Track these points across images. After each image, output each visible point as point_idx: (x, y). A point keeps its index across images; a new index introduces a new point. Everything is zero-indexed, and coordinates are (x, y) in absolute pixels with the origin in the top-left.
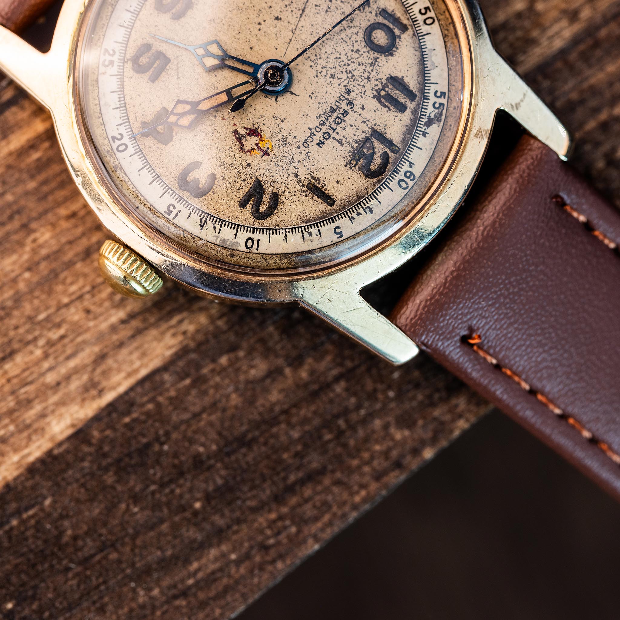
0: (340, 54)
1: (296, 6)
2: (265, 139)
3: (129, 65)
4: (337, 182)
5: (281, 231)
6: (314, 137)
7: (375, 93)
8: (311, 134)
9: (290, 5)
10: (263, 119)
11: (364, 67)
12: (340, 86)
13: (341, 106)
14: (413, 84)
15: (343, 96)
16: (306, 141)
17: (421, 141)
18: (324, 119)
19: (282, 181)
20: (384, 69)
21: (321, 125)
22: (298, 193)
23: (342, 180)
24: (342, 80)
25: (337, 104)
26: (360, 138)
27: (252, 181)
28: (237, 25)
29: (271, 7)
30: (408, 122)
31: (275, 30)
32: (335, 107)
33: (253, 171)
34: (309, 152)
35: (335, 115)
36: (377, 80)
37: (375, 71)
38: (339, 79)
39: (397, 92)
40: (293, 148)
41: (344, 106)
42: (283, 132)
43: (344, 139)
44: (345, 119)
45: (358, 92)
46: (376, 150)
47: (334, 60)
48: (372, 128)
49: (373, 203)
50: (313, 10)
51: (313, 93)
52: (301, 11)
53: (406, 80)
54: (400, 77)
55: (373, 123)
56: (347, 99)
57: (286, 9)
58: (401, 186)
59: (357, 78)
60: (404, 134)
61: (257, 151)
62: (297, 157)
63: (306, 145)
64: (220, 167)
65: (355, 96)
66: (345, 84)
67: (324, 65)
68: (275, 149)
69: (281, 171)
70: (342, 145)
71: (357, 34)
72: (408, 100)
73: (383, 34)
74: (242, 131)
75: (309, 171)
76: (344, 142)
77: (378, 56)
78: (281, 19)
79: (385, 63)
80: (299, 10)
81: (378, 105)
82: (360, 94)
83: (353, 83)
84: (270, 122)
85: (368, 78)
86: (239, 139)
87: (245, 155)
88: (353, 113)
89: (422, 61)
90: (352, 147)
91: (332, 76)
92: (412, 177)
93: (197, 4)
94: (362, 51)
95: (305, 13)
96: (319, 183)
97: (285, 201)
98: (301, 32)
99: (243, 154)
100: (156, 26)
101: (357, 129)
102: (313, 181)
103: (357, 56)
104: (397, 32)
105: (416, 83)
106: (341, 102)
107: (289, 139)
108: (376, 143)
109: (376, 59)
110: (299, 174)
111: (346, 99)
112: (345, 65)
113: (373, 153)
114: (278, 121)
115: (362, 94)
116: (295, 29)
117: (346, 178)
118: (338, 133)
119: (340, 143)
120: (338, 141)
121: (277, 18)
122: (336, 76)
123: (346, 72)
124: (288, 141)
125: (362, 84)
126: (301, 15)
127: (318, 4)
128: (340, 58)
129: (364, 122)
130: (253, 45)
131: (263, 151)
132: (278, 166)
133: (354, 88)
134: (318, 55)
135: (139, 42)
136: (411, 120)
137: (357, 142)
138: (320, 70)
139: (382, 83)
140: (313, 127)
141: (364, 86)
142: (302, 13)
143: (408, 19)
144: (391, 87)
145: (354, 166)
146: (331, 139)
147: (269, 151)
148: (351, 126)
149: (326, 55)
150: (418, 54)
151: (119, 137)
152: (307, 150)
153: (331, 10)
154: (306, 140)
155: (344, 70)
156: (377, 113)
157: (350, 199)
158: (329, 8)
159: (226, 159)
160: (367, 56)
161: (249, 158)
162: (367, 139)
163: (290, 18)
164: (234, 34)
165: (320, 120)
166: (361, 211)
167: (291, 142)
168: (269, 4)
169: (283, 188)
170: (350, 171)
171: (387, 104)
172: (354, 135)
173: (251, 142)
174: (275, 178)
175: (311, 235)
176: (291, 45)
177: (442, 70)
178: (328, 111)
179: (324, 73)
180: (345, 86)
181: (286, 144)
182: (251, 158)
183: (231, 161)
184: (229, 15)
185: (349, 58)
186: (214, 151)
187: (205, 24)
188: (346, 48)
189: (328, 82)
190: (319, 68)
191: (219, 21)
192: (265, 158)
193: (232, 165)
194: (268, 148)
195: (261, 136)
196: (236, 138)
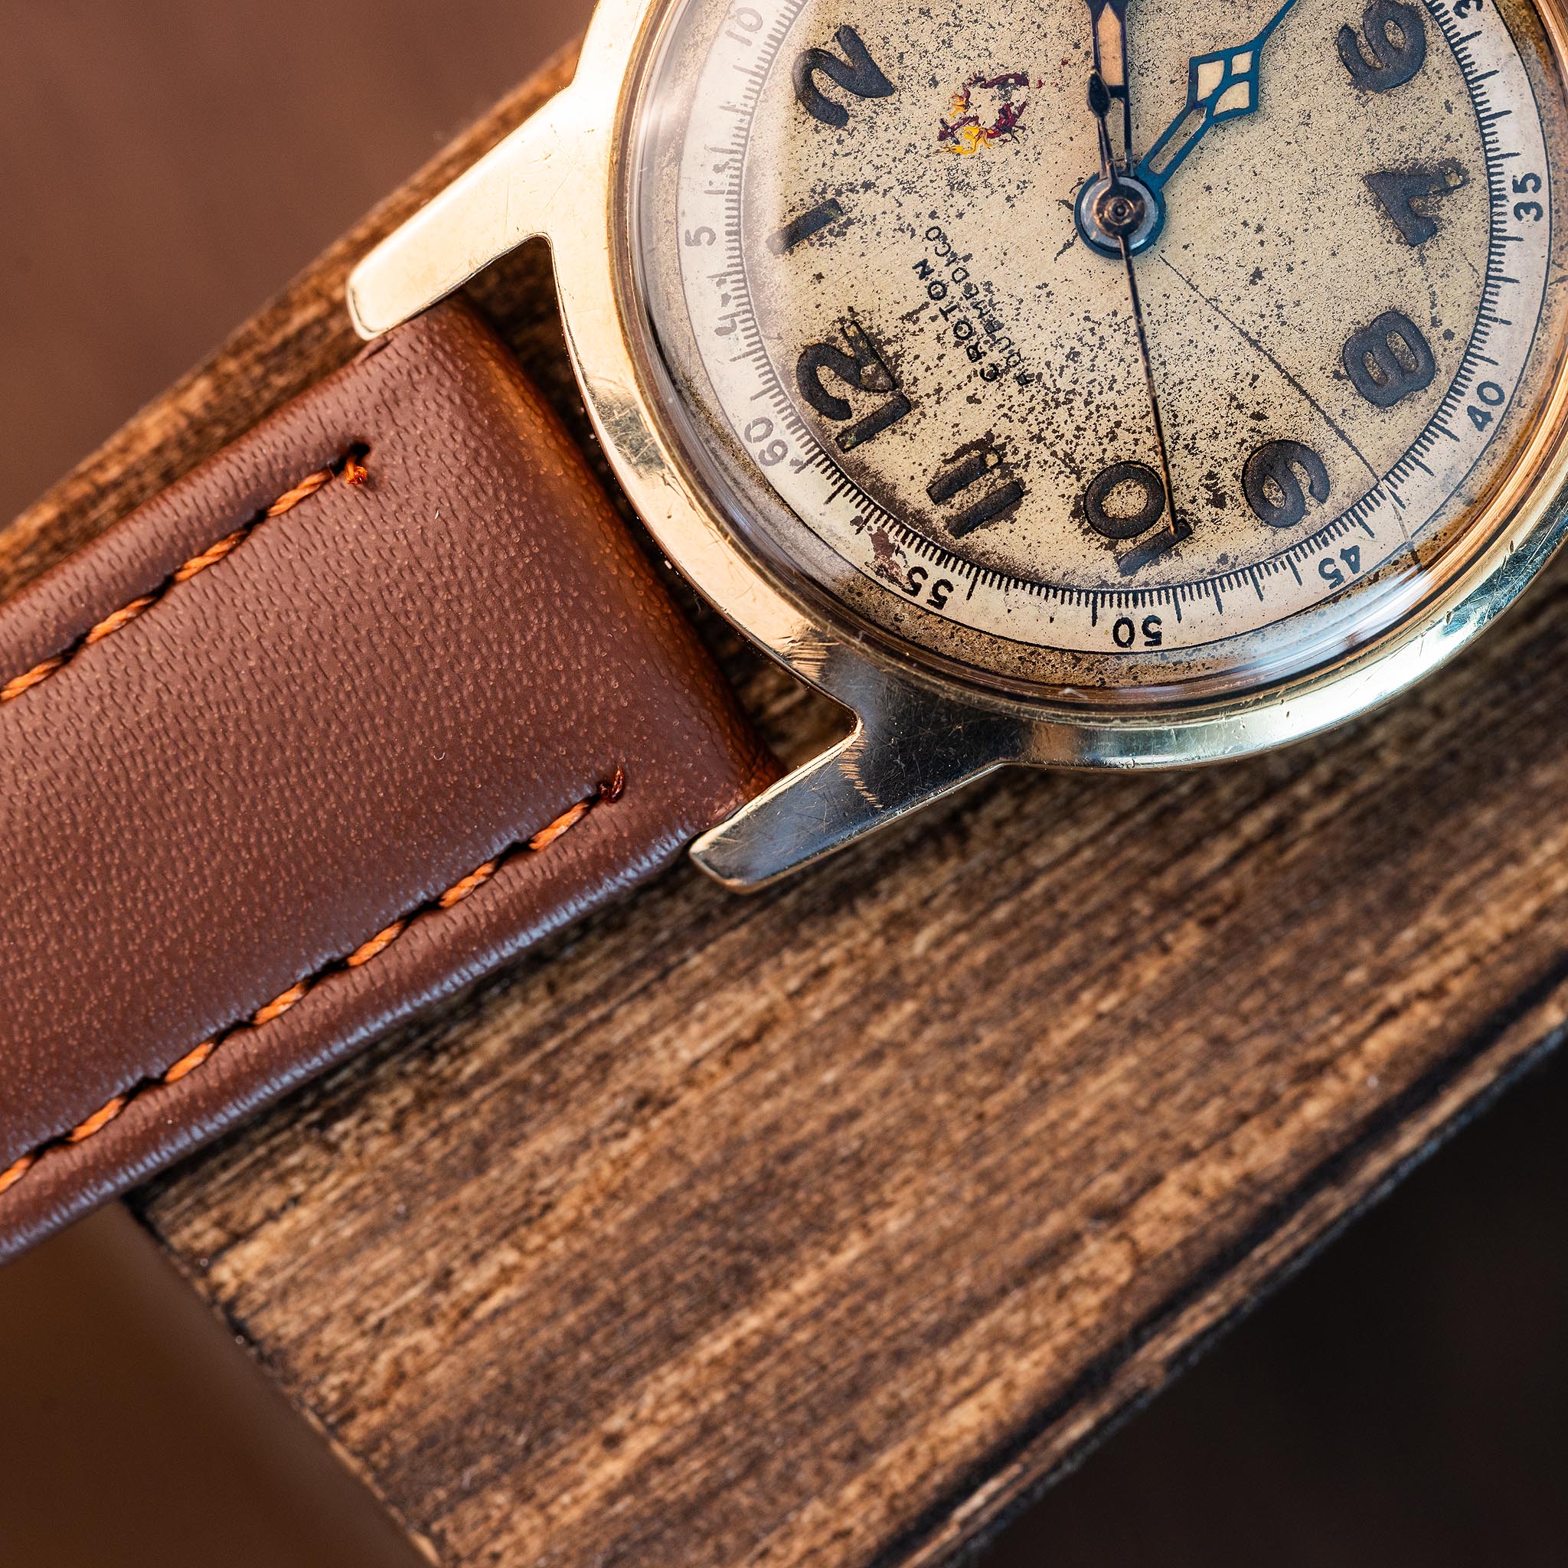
0: (1119, 392)
1: (1271, 329)
2: (981, 142)
4: (819, 277)
5: (751, 103)
6: (944, 260)
7: (998, 442)
8: (954, 255)
9: (1279, 316)
10: (1031, 157)
11: (1069, 436)
12: (1043, 365)
13: (996, 349)
14: (987, 539)
15: (1016, 364)
16: (942, 237)
17: (846, 508)
18: (980, 297)
19: (868, 148)
20: (1047, 484)
21: (968, 287)
22: (825, 175)
23: (820, 288)
24: (1056, 374)
25: (1005, 342)
26: (905, 368)
27: (893, 77)
28: (1274, 175)
29: (1290, 269)
30: (901, 495)
31: (1232, 261)
32: (998, 334)
33: (915, 88)
34: (913, 235)
35: (979, 328)
36: (1027, 456)
37: (1051, 459)
38: (1062, 368)
39: (982, 495)
40: (937, 202)
41: (994, 356)
42: (981, 192)
43: (916, 328)
44: (962, 349)
45: (1014, 401)
46: (862, 395)
47: (1110, 373)
48: (917, 404)
49: (740, 342)
50: (1248, 367)
51: (1049, 294)
52: (1255, 337)
53: (1004, 526)
54: (1016, 514)
55: (930, 412)
56: (1006, 371)
57: (1272, 304)
58: (756, 423)
59: (1049, 413)
60: (876, 475)
61: (960, 114)
62: (911, 202)
63: (932, 235)
65: (1008, 392)
66: (1046, 378)
67: (1106, 345)
68: (948, 158)
69: (892, 154)
70: (902, 318)
72: (953, 512)
73: (1131, 512)
74: (1018, 95)
75: (868, 220)
76: (909, 326)
77: (1083, 481)
78: (1253, 282)
79: (1062, 490)
80: (1259, 334)
81: (966, 439)
82: (1008, 405)
83: (1040, 397)
85: (1040, 439)
86: (1002, 82)
87: (960, 82)
88: (969, 370)
89: (1034, 582)
90: (889, 342)
91: (1073, 355)
92: (768, 457)
93: (1358, 97)
94: (1109, 448)
95: (1247, 345)
96: (831, 232)
97: (818, 137)
98: (1205, 320)
99: (964, 78)
101: (928, 369)
102: (843, 219)
103: (1102, 432)
104: (1125, 545)
105: (988, 548)
106: (1006, 353)
107: (960, 200)
108: (878, 401)
109: (1078, 473)
110: (870, 193)
111: (1008, 366)
112: (1090, 393)
113: (858, 384)
114: (1012, 190)
115: (1005, 410)
116: (1217, 309)
117: (822, 300)
118: (934, 319)
119: (909, 317)
120: (916, 312)
121: (1257, 275)
122: (1070, 363)
123: (1073, 391)
124: (958, 195)
125: (1031, 417)
126: (1245, 334)
127: (1257, 383)
128: (1111, 388)
129: (938, 391)
130: (1215, 196)
131: (953, 129)
132: (907, 152)
133: (1028, 396)
136: (904, 503)
137: (897, 356)
138: (1100, 331)
139: (1017, 466)
140: (970, 266)
141: (1023, 420)
142: (1249, 339)
143: (1146, 584)
144: (1000, 483)
145: (842, 330)
146: (926, 298)
147: (949, 141)
148: (940, 358)
149: (1129, 360)
150: (1056, 577)
152: (920, 232)
153: (1233, 410)
154: (945, 238)
155: (1078, 388)
156: (948, 432)
157: (768, 293)
158: (1240, 407)
159: (966, 34)
160: (1092, 454)
161: (950, 87)
162: (896, 384)
163: (1246, 304)
164: (1257, 160)
165: (981, 288)
166: (731, 308)
167: (952, 201)
168: (1298, 268)
169: (851, 143)
170: (833, 316)
171: (963, 459)
172: (917, 357)
173: (987, 107)
174: (881, 134)
175: (718, 169)
176: (1182, 284)
177: (997, 621)
178: (996, 314)
179: (1088, 338)
180: (1040, 376)
181: (952, 188)
182: (949, 95)
183: (959, 44)
184: (1305, 165)
185: (1103, 411)
186: (996, 15)
187: (1303, 99)
188: (1129, 412)
189: (1064, 341)
190: (1104, 330)
191: (1300, 135)
192: (937, 127)
193: (948, 43)
194: (957, 142)
195: (991, 136)
196: (1009, 76)
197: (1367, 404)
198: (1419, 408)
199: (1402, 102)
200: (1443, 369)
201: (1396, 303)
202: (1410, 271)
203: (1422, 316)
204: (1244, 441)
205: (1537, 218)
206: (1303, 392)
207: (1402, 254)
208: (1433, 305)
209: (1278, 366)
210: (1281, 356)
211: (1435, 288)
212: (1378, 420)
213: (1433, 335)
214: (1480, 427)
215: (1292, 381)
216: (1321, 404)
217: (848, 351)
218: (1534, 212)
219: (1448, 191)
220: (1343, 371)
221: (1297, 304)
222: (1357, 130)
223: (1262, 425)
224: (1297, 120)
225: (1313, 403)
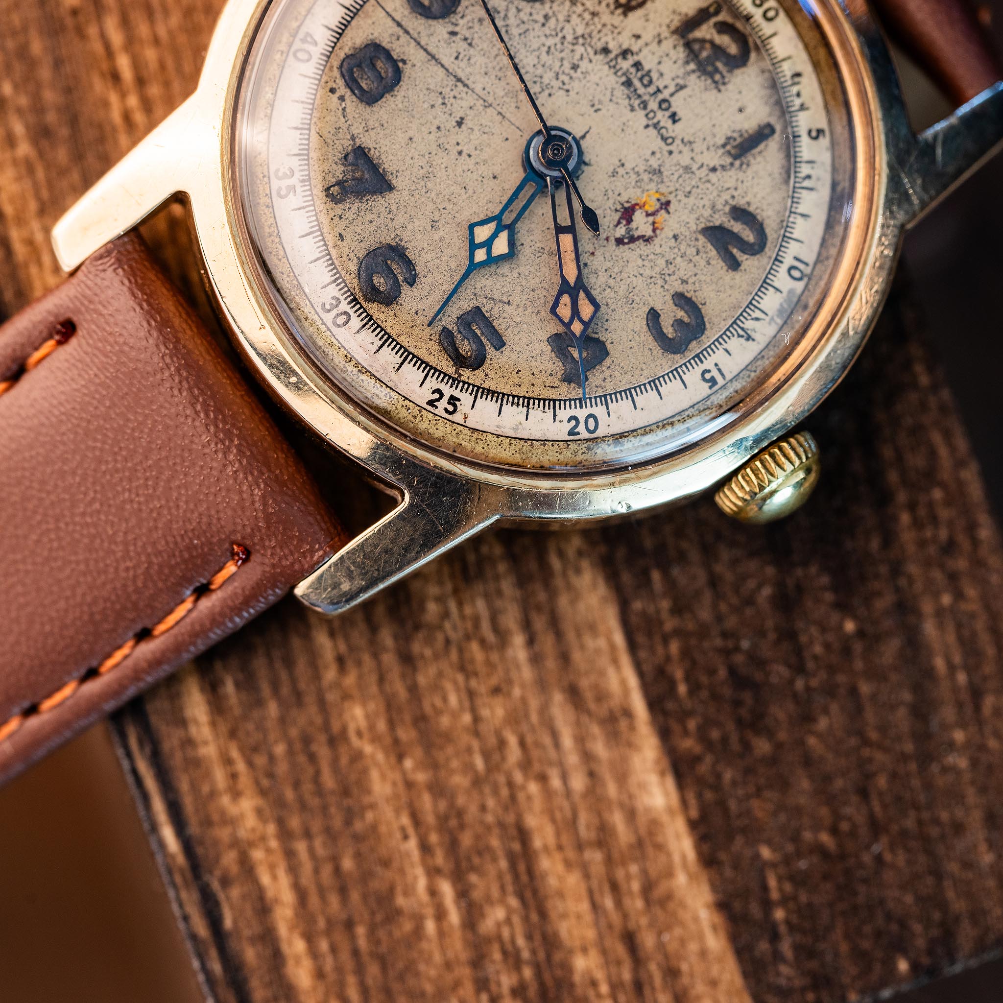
0: (544, 45)
1: (448, 89)
2: (644, 200)
3: (467, 374)
4: (740, 111)
5: (791, 219)
6: (662, 124)
7: (620, 11)
8: (655, 128)
9: (444, 98)
10: (610, 193)
11: (574, 16)
12: (594, 61)
13: (625, 69)
15: (611, 60)
16: (664, 139)
18: (638, 102)
19: (715, 194)
21: (645, 108)
22: (741, 175)
23: (739, 105)
24: (585, 55)
25: (619, 73)
26: (682, 55)
27: (702, 240)
28: (452, 188)
29: (438, 128)
31: (476, 132)
32: (624, 79)
33: (687, 233)
34: (682, 140)
35: (637, 83)
38: (582, 58)
40: (669, 162)
41: (625, 65)
42: (641, 168)
43: (676, 81)
44: (646, 69)
45: (611, 37)
46: (708, 37)
47: (551, 57)
48: (673, 33)
49: (787, 69)
50: (463, 64)
51: (593, 106)
52: (459, 84)
55: (664, 28)
56: (616, 57)
57: (449, 106)
58: (773, 18)
59: (588, 30)
61: (658, 218)
62: (685, 160)
63: (670, 141)
64: (666, 282)
65: (615, 43)
66: (591, 52)
67: (554, 75)
68: (663, 189)
69: (699, 191)
70: (686, 86)
71: (519, 10)
74: (621, 231)
75: (712, 149)
76: (681, 82)
78: (462, 119)
80: (456, 86)
81: (639, 12)
82: (615, 35)
83: (594, 40)
84: (618, 184)
85: (593, 14)
86: (632, 239)
87: (659, 238)
88: (641, 55)
90: (693, 71)
91: (575, 67)
93: (401, 240)
94: (548, 10)
95: (463, 79)
96: (735, 139)
97: (747, 199)
98: (492, 93)
99: (657, 241)
100: (416, 313)
101: (667, 55)
102: (728, 147)
103: (553, 20)
106: (618, 67)
107: (654, 163)
108: (698, 34)
110: (711, 165)
112: (562, 43)
113: (712, 43)
114: (621, 171)
115: (616, 31)
116: (485, 101)
117: (738, 96)
118: (666, 87)
119: (681, 87)
120: (677, 91)
121: (460, 124)
122: (576, 62)
123: (573, 44)
124: (655, 166)
125: (599, 27)
126: (465, 85)
127: (455, 55)
128: (549, 48)
129: (660, 42)
130: (490, 172)
131: (661, 208)
132: (690, 192)
133: (603, 40)
134: (535, 79)
135: (435, 347)
137: (687, 63)
138: (558, 84)
140: (644, 121)
141: (604, 25)
142: (462, 82)
145: (723, 77)
146: (672, 100)
147: (663, 200)
148: (660, 63)
149: (539, 66)
151: (573, 423)
152: (678, 142)
153: (470, 37)
154: (662, 139)
155: (571, 47)
156: (652, 16)
157: (772, 100)
158: (466, 39)
159: (657, 269)
160: (559, 5)
161: (666, 234)
162: (688, 45)
163: (465, 104)
164: (464, 197)
165: (637, 107)
166: (795, 89)
167: (659, 162)
168: (434, 129)
169: (726, 196)
170: (730, 87)
172: (675, 62)
173: (641, 223)
174: (708, 204)
175: (809, 177)
176: (508, 115)
178: (626, 91)
179: (566, 79)
180: (596, 53)
181: (660, 171)
182: (666, 229)
183: (661, 262)
184: (433, 195)
185: (554, 33)
186: (639, 282)
187: (436, 237)
188: (537, 33)
189: (581, 76)
190: (556, 84)
191: (437, 214)
192: (672, 208)
193: (668, 263)
194: (658, 200)
195: (637, 204)
196: (628, 243)
197: (384, 44)
198: (350, 44)
199: (371, 238)
200: (335, 69)
201: (369, 109)
202: (361, 130)
203: (351, 102)
204: (462, 17)
205: (278, 170)
206: (425, 50)
207: (367, 141)
208: (344, 109)
209: (443, 66)
210: (441, 72)
211: (343, 120)
212: (376, 35)
213: (343, 90)
214: (308, 34)
215: (433, 57)
216: (413, 43)
217: (719, 65)
218: (280, 174)
219: (339, 183)
220: (400, 65)
221: (433, 106)
222: (400, 220)
223: (451, 28)
224: (440, 224)
225: (419, 44)
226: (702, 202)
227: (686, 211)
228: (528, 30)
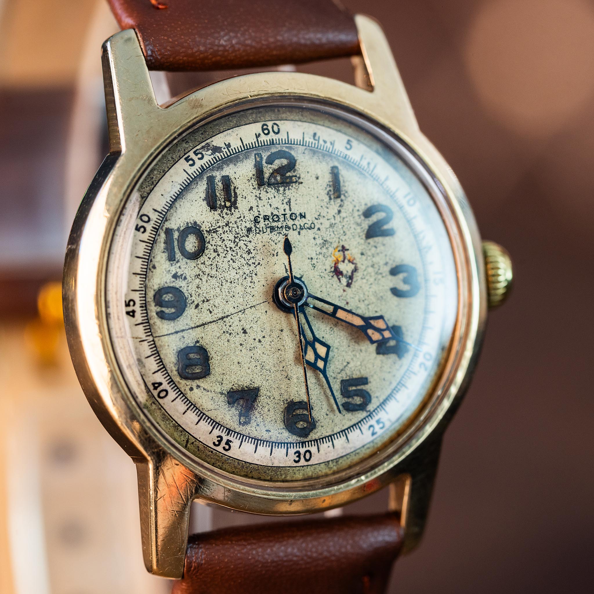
0: (229, 261)
1: (224, 327)
2: (335, 259)
3: (371, 407)
4: (317, 178)
5: (385, 187)
6: (302, 225)
7: (233, 209)
8: (302, 229)
9: (227, 332)
10: (322, 274)
11: (223, 235)
12: (251, 240)
13: (264, 226)
14: (201, 188)
15: (256, 230)
16: (310, 228)
17: (236, 144)
18: (284, 230)
19: (352, 219)
20: (210, 219)
21: (289, 228)
22: (350, 199)
23: (314, 176)
24: (246, 243)
25: (265, 231)
26: (273, 191)
27: (371, 241)
28: (275, 356)
29: (241, 345)
30: (231, 166)
31: (254, 326)
32: (269, 230)
33: (364, 246)
34: (316, 219)
35: (274, 224)
36: (223, 217)
37: (218, 225)
38: (247, 246)
39: (218, 194)
40: (322, 233)
41: (262, 224)
42: (318, 250)
43: (284, 202)
44: (270, 214)
45: (244, 223)
46: (271, 171)
47: (237, 262)
48: (259, 188)
49: (309, 139)
50: (216, 311)
51: (274, 255)
52: (224, 320)
53: (203, 196)
54: (205, 202)
55: (254, 191)
57: (232, 332)
58: (279, 129)
59: (234, 233)
60: (242, 161)
61: (348, 257)
62: (327, 224)
63: (313, 226)
64: (381, 274)
65: (248, 223)
66: (246, 238)
67: (247, 266)
68: (335, 245)
69: (346, 226)
70: (290, 199)
71: (204, 263)
72: (216, 181)
73: (187, 243)
74: (344, 281)
75: (328, 206)
76: (286, 200)
77: (205, 232)
78: (243, 329)
79: (206, 223)
80: (225, 322)
81: (239, 199)
82: (244, 220)
83: (241, 233)
84: (320, 267)
85: (227, 225)
86: (351, 278)
87: (358, 263)
88: (261, 213)
89: (179, 196)
90: (284, 190)
91: (249, 252)
92: (265, 127)
93: (287, 400)
94: (212, 248)
95: (223, 315)
96: (330, 190)
97: (363, 204)
98: (239, 305)
99: (359, 265)
100: (327, 415)
101: (269, 199)
102: (332, 197)
103: (218, 248)
104: (176, 235)
105: (198, 186)
106: (261, 229)
107: (319, 241)
108: (267, 175)
109: (209, 232)
110: (337, 211)
111: (256, 227)
112: (234, 251)
113: (275, 171)
114: (314, 261)
115: (242, 218)
116: (240, 311)
117: (309, 175)
118: (285, 210)
119: (289, 202)
120: (290, 205)
121: (245, 332)
122: (247, 250)
123: (237, 245)
124: (322, 241)
125: (235, 226)
126: (228, 316)
127: (208, 312)
128: (232, 259)
129: (260, 198)
130: (278, 331)
131: (344, 252)
132: (344, 232)
133: (243, 229)
134: (244, 277)
135: (349, 415)
136: (228, 165)
137: (278, 191)
138: (253, 266)
139: (222, 212)
140: (296, 233)
141: (236, 222)
142: (224, 317)
143: (159, 235)
144: (218, 202)
145: (296, 176)
146: (293, 211)
147: (340, 248)
149: (238, 271)
150: (177, 204)
151: (423, 366)
152: (315, 221)
153: (204, 298)
154: (309, 229)
155: (237, 248)
156: (245, 194)
157: (321, 157)
158: (203, 301)
159: (373, 274)
160: (213, 240)
161: (358, 258)
162: (269, 185)
163: (237, 323)
164: (283, 352)
165: (287, 232)
166: (321, 142)
167: (321, 238)
168: (240, 347)
169: (356, 214)
170: (302, 176)
171: (233, 194)
172: (275, 197)
173: (346, 268)
174: (354, 226)
175: (369, 164)
176: (254, 304)
177: (171, 176)
178: (276, 233)
179: (252, 261)
180: (248, 237)
181: (325, 241)
182: (356, 257)
183: (370, 270)
184: (273, 369)
185: (226, 252)
186: (375, 288)
187: (295, 381)
188: (221, 261)
189: (255, 251)
190: (252, 267)
191: (284, 373)
192: (347, 247)
193: (373, 266)
194: (339, 251)
195: (335, 264)
196: (352, 281)
197: (183, 347)
198: (172, 365)
199: (278, 415)
200: (181, 381)
201: (212, 376)
202: (220, 387)
203: (202, 383)
204: (191, 296)
205: (214, 443)
206: (198, 327)
207: (227, 387)
208: (204, 389)
209: (211, 322)
210: (213, 325)
211: (209, 393)
212: (175, 348)
213: (194, 384)
214: (153, 384)
215: (203, 325)
216: (190, 331)
217: (288, 174)
218: (217, 443)
219: (240, 415)
220: (198, 345)
221: (228, 341)
222: (276, 395)
223: (193, 306)
224: (290, 374)
225: (192, 328)
226: (352, 229)
227: (352, 240)
228: (216, 265)
